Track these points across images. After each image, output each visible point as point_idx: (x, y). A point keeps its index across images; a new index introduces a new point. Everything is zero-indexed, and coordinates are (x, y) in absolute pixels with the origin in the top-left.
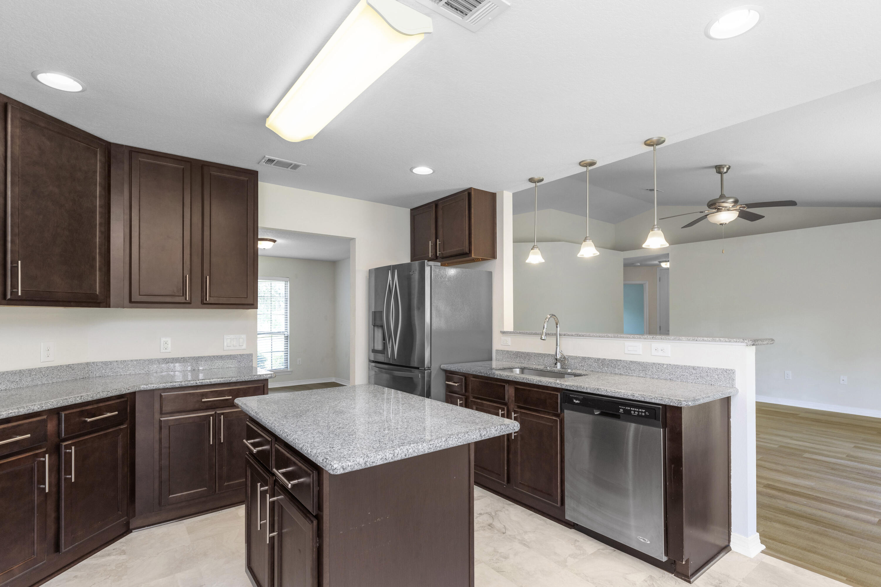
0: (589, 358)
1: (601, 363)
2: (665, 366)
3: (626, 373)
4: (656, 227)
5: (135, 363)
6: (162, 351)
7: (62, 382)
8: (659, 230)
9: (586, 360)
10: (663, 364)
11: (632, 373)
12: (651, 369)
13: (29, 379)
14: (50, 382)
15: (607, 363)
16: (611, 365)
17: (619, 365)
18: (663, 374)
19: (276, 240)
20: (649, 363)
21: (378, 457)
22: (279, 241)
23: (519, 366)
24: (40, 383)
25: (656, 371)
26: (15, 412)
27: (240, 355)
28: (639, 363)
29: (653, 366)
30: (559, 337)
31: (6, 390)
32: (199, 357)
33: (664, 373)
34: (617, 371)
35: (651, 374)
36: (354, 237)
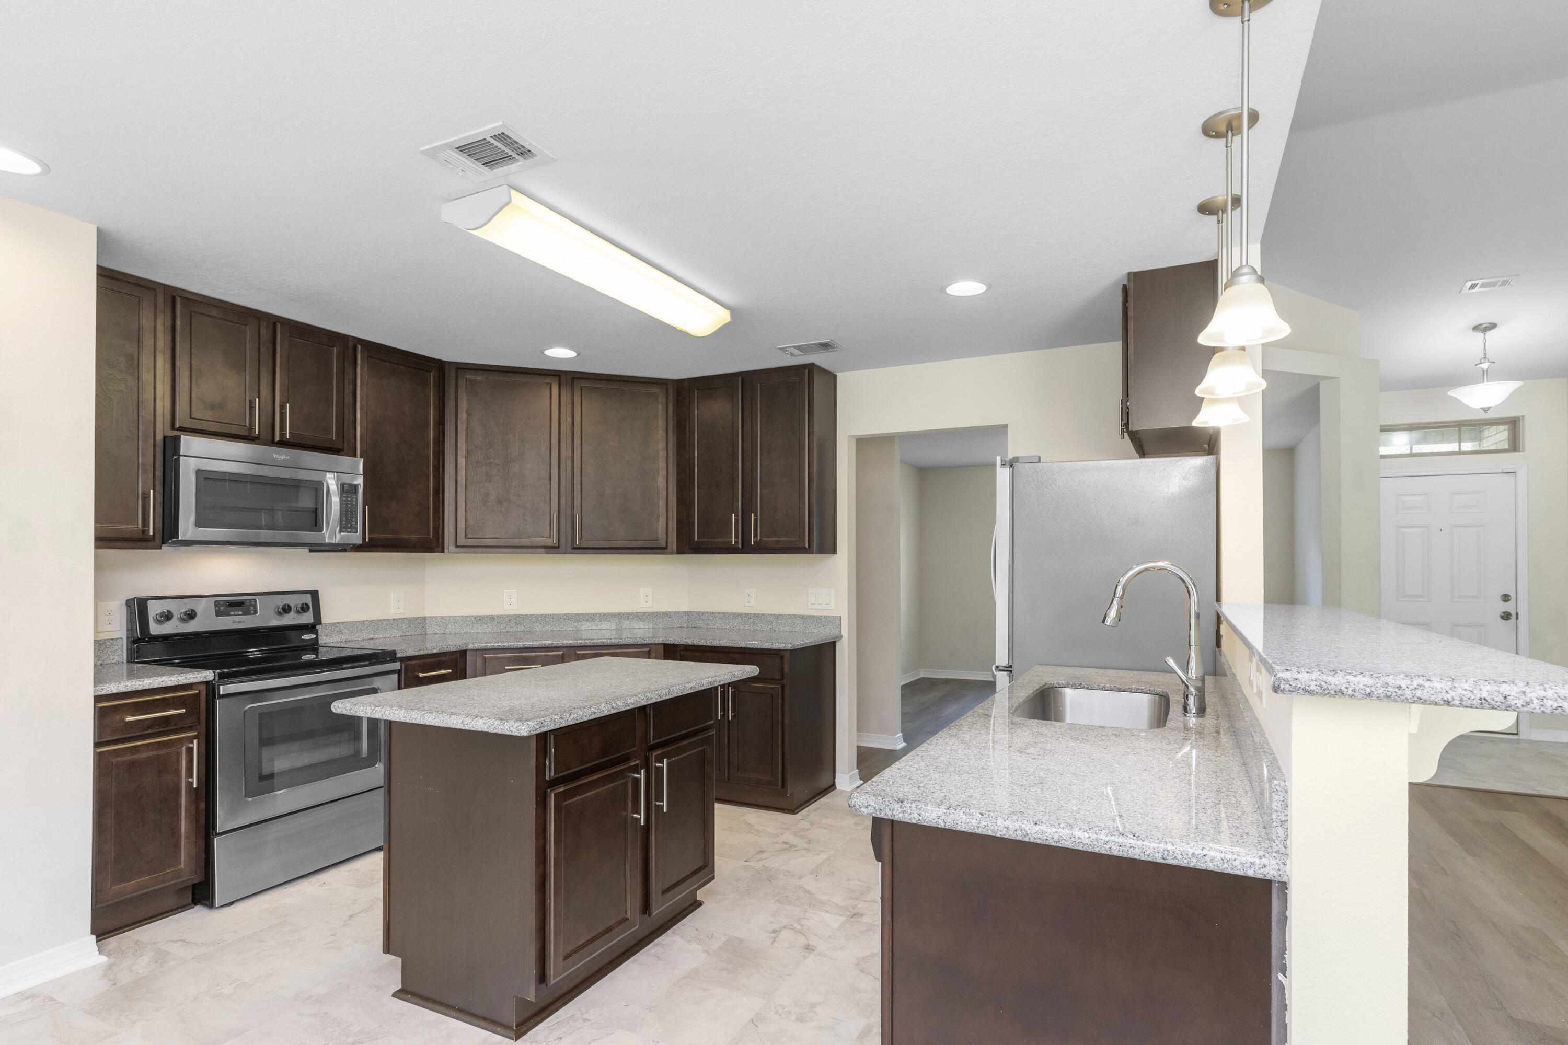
5: (722, 615)
13: (628, 622)
24: (637, 627)
27: (824, 616)
36: (1005, 423)
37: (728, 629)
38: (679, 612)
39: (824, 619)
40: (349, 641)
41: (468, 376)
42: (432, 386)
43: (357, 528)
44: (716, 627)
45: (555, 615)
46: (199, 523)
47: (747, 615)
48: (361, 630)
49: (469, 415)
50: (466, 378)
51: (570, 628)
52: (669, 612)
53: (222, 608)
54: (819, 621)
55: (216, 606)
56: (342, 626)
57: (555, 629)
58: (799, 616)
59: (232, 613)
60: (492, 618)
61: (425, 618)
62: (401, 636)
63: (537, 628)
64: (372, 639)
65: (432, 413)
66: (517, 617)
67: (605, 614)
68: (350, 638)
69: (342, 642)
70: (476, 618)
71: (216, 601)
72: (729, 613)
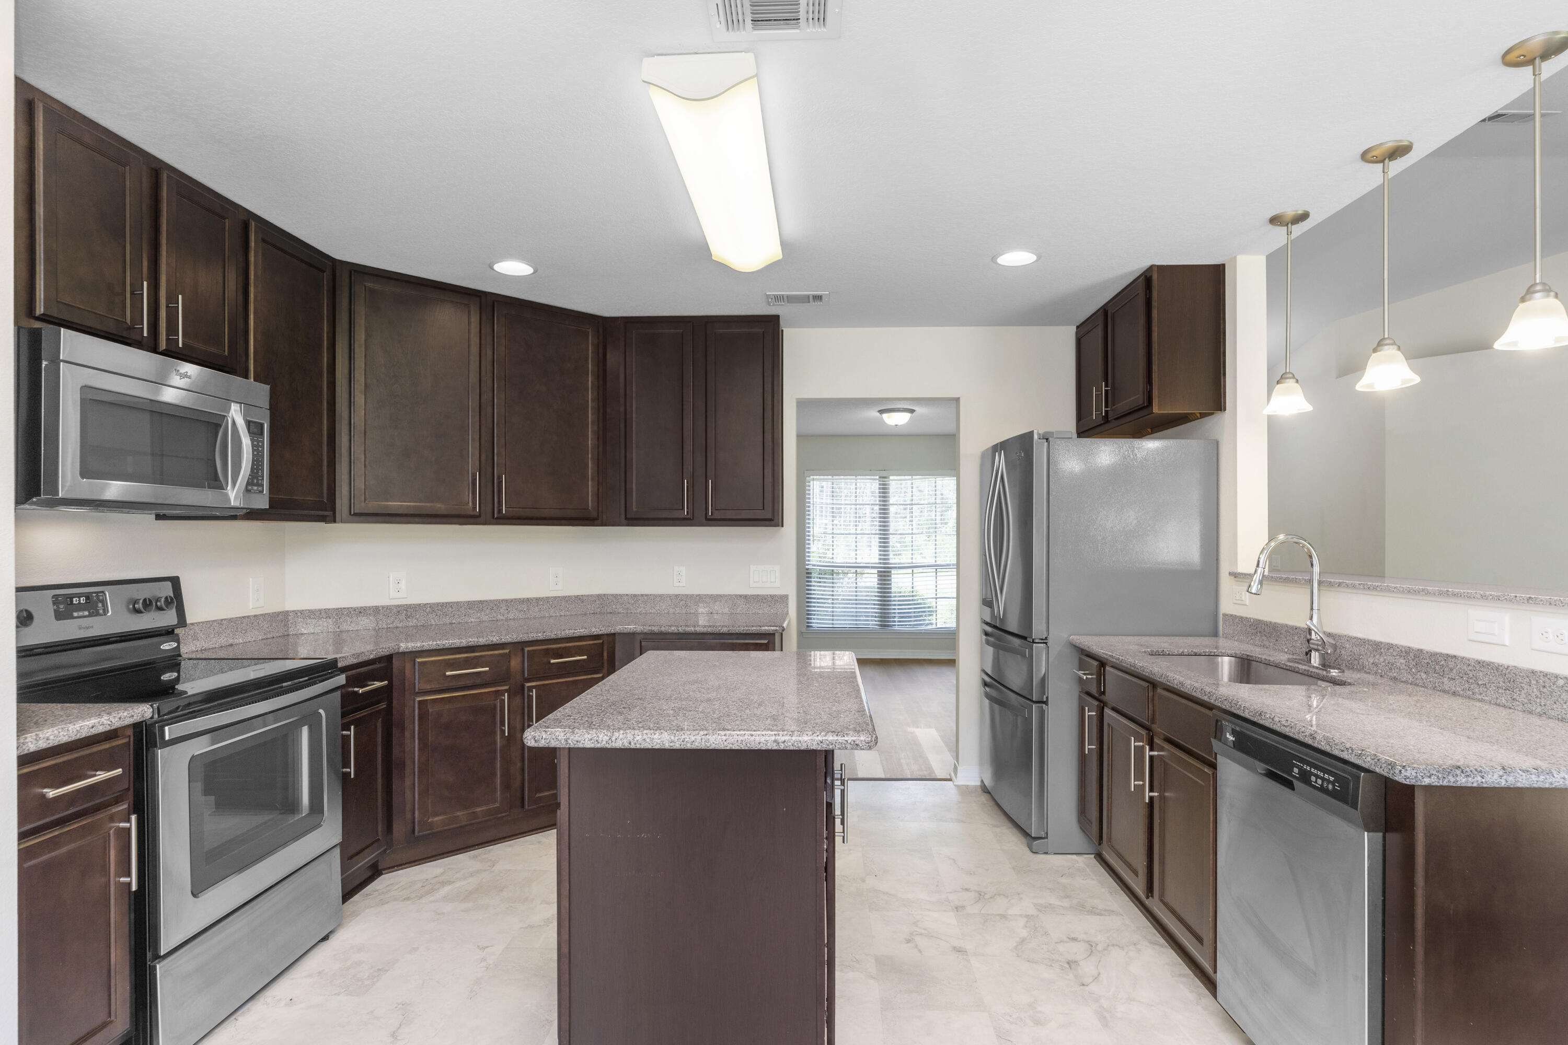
0: (1390, 646)
1: (1413, 660)
2: (1561, 682)
3: (1468, 692)
4: (1539, 288)
5: (646, 598)
6: (676, 584)
7: (571, 615)
8: (1548, 296)
9: (1382, 650)
10: (1556, 677)
11: (1481, 694)
12: (1526, 687)
13: (536, 609)
14: (558, 614)
15: (1426, 661)
16: (1435, 668)
17: (1451, 670)
18: (1555, 703)
19: (914, 409)
20: (1521, 670)
21: (586, 736)
22: (920, 410)
23: (1238, 652)
24: (547, 615)
25: (1538, 694)
26: (474, 642)
27: (770, 595)
28: (1497, 669)
29: (1530, 680)
30: (1319, 590)
31: (514, 619)
32: (717, 595)
33: (1557, 700)
34: (1447, 684)
35: (1526, 701)
36: (956, 396)
37: (654, 614)
38: (591, 596)
39: (770, 599)
40: (205, 650)
41: (368, 284)
42: (325, 292)
43: (263, 485)
44: (638, 612)
45: (454, 603)
46: (86, 472)
47: (677, 596)
48: (219, 634)
49: (368, 336)
50: (365, 287)
51: (472, 620)
52: (582, 596)
53: (62, 606)
54: (764, 601)
55: (54, 603)
56: (196, 628)
57: (454, 621)
58: (740, 596)
59: (75, 614)
60: (376, 610)
61: (286, 614)
62: (262, 639)
63: (433, 621)
64: (231, 645)
65: (325, 329)
66: (407, 608)
67: (512, 600)
68: (206, 646)
69: (197, 651)
70: (355, 610)
71: (54, 596)
72: (654, 595)
